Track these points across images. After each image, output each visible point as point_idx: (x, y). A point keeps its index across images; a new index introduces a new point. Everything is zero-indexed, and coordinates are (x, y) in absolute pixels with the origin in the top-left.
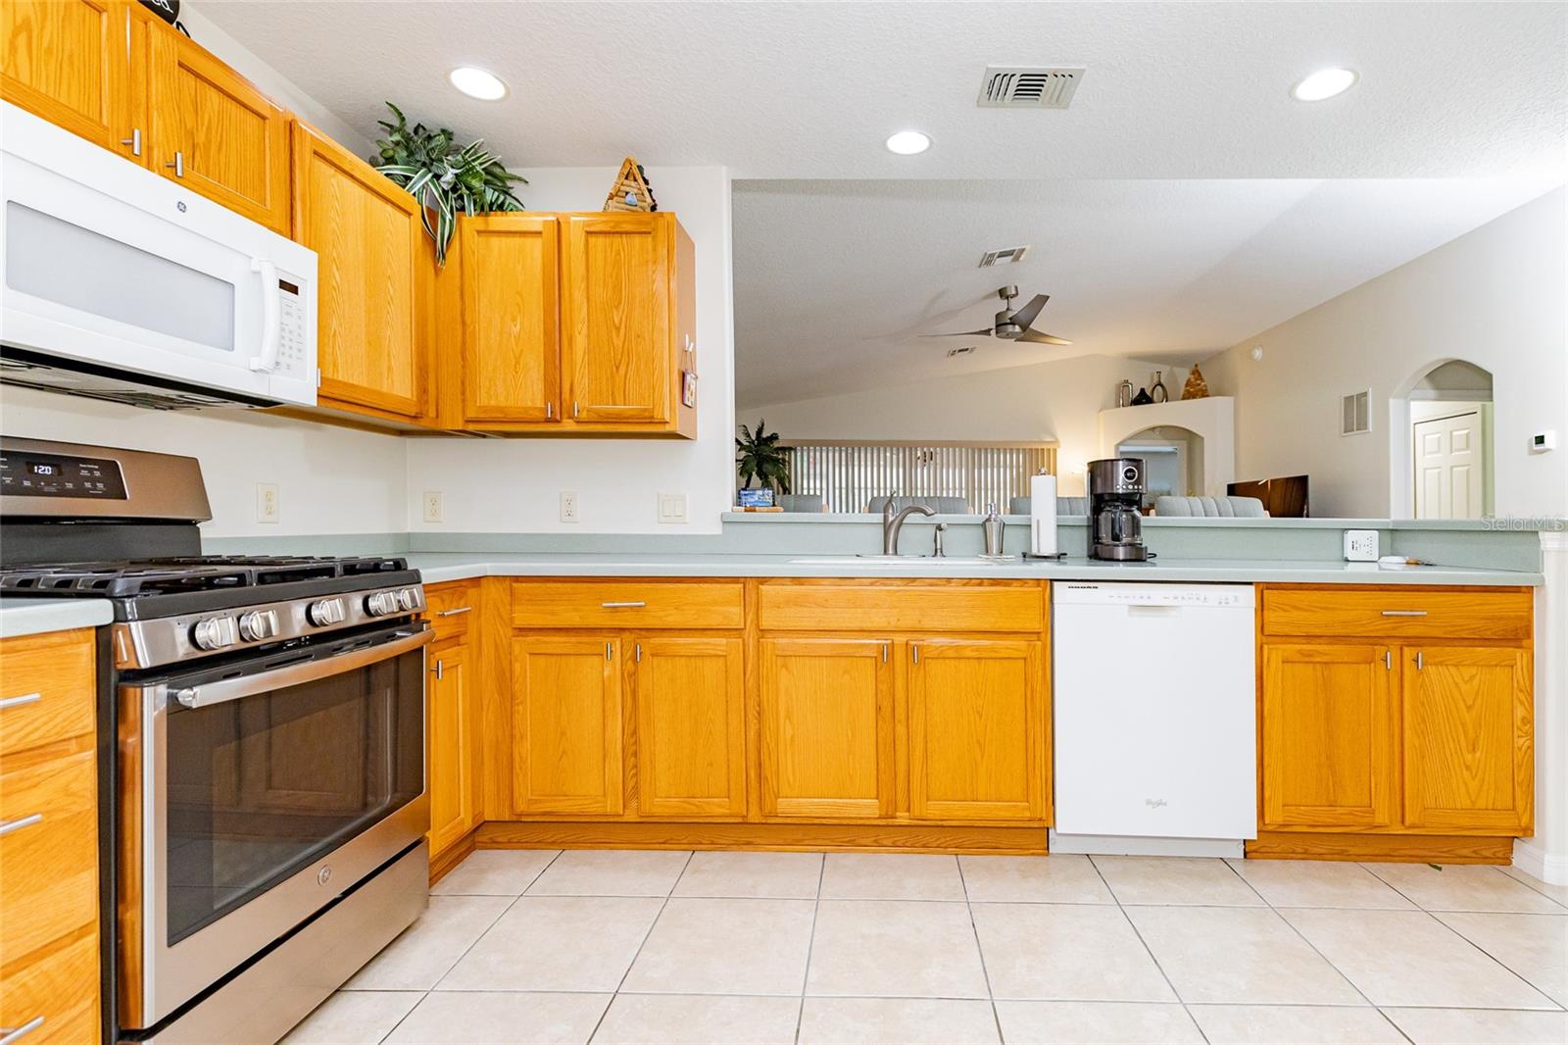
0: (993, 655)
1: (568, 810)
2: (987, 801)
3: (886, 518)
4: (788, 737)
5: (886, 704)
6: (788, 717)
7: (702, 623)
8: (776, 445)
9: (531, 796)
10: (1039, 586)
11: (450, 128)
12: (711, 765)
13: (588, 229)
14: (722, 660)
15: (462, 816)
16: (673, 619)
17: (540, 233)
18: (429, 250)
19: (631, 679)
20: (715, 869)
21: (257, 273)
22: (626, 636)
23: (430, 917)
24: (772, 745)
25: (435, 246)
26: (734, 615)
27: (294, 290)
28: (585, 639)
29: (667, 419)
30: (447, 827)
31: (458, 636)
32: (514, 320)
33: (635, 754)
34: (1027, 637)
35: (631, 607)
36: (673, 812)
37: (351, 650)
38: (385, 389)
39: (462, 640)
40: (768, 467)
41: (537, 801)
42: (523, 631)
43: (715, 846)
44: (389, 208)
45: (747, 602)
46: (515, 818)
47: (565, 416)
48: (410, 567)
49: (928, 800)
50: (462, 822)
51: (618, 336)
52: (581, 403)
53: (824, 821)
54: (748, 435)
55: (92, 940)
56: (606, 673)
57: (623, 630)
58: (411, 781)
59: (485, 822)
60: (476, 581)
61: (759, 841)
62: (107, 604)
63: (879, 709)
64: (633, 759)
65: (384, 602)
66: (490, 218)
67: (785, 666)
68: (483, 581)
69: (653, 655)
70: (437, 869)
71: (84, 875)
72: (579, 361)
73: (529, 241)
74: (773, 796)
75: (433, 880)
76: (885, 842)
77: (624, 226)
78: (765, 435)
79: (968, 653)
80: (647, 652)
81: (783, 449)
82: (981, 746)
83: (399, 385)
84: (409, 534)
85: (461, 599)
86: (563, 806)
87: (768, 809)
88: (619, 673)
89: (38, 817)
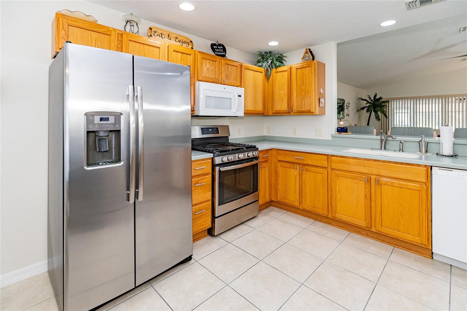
0: (406, 187)
1: (288, 202)
2: (403, 233)
3: (381, 138)
4: (339, 198)
5: (368, 195)
6: (339, 192)
7: (317, 165)
8: (383, 100)
9: (280, 197)
10: (426, 167)
11: (270, 51)
12: (319, 200)
13: (297, 68)
14: (322, 174)
15: (267, 198)
16: (310, 163)
17: (287, 70)
18: (266, 78)
19: (301, 175)
20: (319, 227)
21: (235, 95)
22: (300, 165)
23: (259, 216)
24: (334, 199)
25: (267, 76)
26: (325, 164)
27: (240, 96)
28: (291, 165)
29: (314, 112)
30: (264, 200)
31: (267, 161)
32: (282, 90)
33: (302, 193)
34: (421, 184)
35: (301, 159)
36: (310, 209)
37: (245, 163)
38: (257, 109)
39: (268, 161)
40: (378, 108)
41: (281, 199)
42: (280, 161)
43: (320, 221)
44: (258, 73)
45: (328, 161)
46: (277, 201)
47: (291, 111)
48: (257, 147)
49: (382, 226)
50: (267, 199)
51: (303, 92)
52: (295, 108)
53: (349, 223)
54: (370, 98)
55: (211, 202)
56: (295, 173)
57: (300, 164)
58: (255, 189)
59: (272, 201)
60: (271, 149)
61: (332, 223)
62: (212, 154)
63: (366, 196)
64: (301, 194)
65: (251, 154)
66: (277, 69)
67: (338, 179)
68: (273, 150)
69: (306, 170)
70: (261, 208)
71: (209, 192)
72: (294, 99)
73: (285, 73)
74: (334, 213)
75: (260, 211)
76: (370, 235)
77: (304, 66)
78: (377, 97)
79: (396, 185)
80: (304, 169)
81: (384, 102)
82: (401, 215)
83: (260, 108)
84: (264, 136)
85: (267, 153)
86: (287, 201)
87: (333, 215)
88: (298, 174)
89: (205, 183)
